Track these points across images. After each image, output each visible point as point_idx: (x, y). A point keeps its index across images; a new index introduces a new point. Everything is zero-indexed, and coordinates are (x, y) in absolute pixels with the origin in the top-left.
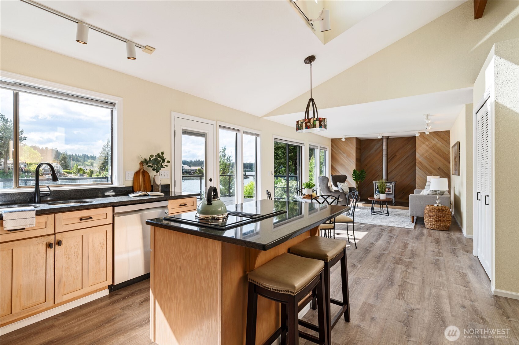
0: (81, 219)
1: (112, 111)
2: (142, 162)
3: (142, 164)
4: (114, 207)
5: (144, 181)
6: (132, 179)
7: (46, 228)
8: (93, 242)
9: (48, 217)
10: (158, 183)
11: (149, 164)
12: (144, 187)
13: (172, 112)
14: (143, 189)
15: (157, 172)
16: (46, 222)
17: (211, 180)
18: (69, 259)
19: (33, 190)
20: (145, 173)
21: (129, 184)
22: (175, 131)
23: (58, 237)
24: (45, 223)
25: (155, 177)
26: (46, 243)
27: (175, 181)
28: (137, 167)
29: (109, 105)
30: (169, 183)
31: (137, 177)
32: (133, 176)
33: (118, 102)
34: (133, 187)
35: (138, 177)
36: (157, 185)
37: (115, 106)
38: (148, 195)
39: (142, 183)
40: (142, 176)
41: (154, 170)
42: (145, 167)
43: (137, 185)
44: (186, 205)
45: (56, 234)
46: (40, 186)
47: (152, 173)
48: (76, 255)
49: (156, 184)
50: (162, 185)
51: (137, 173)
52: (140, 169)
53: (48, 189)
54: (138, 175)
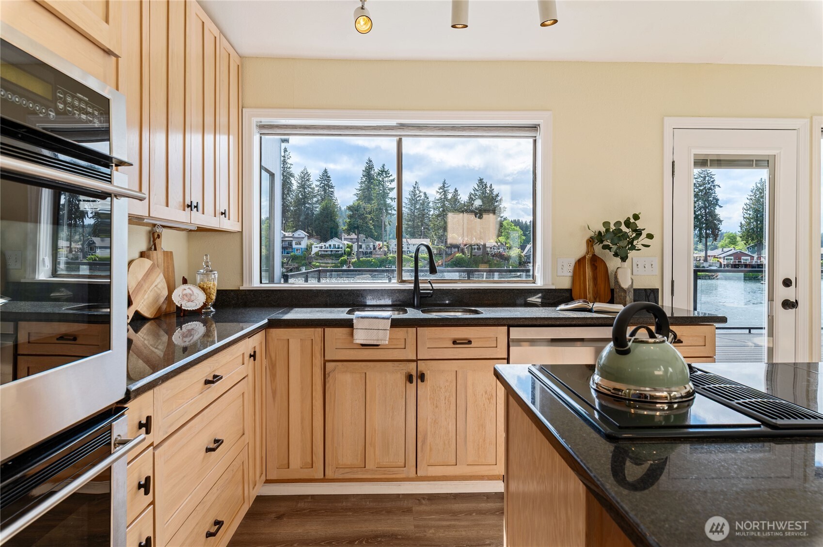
0: (455, 342)
1: (535, 141)
2: (591, 238)
3: (591, 242)
4: (509, 326)
5: (595, 278)
6: (571, 274)
7: (405, 348)
8: (473, 385)
9: (407, 332)
10: (625, 284)
11: (605, 243)
12: (593, 291)
13: (666, 119)
14: (593, 295)
15: (624, 259)
16: (405, 339)
17: (787, 283)
18: (437, 407)
19: (411, 286)
20: (596, 262)
21: (565, 283)
22: (673, 162)
23: (422, 366)
25: (619, 270)
26: (405, 373)
27: (673, 282)
28: (580, 250)
29: (527, 131)
30: (657, 286)
31: (579, 269)
32: (572, 268)
33: (542, 121)
34: (569, 291)
35: (582, 270)
36: (622, 288)
37: (539, 130)
38: (590, 311)
39: (589, 284)
40: (590, 269)
41: (616, 255)
42: (598, 248)
43: (580, 285)
44: (682, 342)
45: (419, 362)
46: (420, 281)
47: (613, 263)
48: (447, 404)
49: (620, 286)
50: (635, 290)
51: (580, 262)
52: (587, 253)
53: (430, 285)
54: (582, 266)
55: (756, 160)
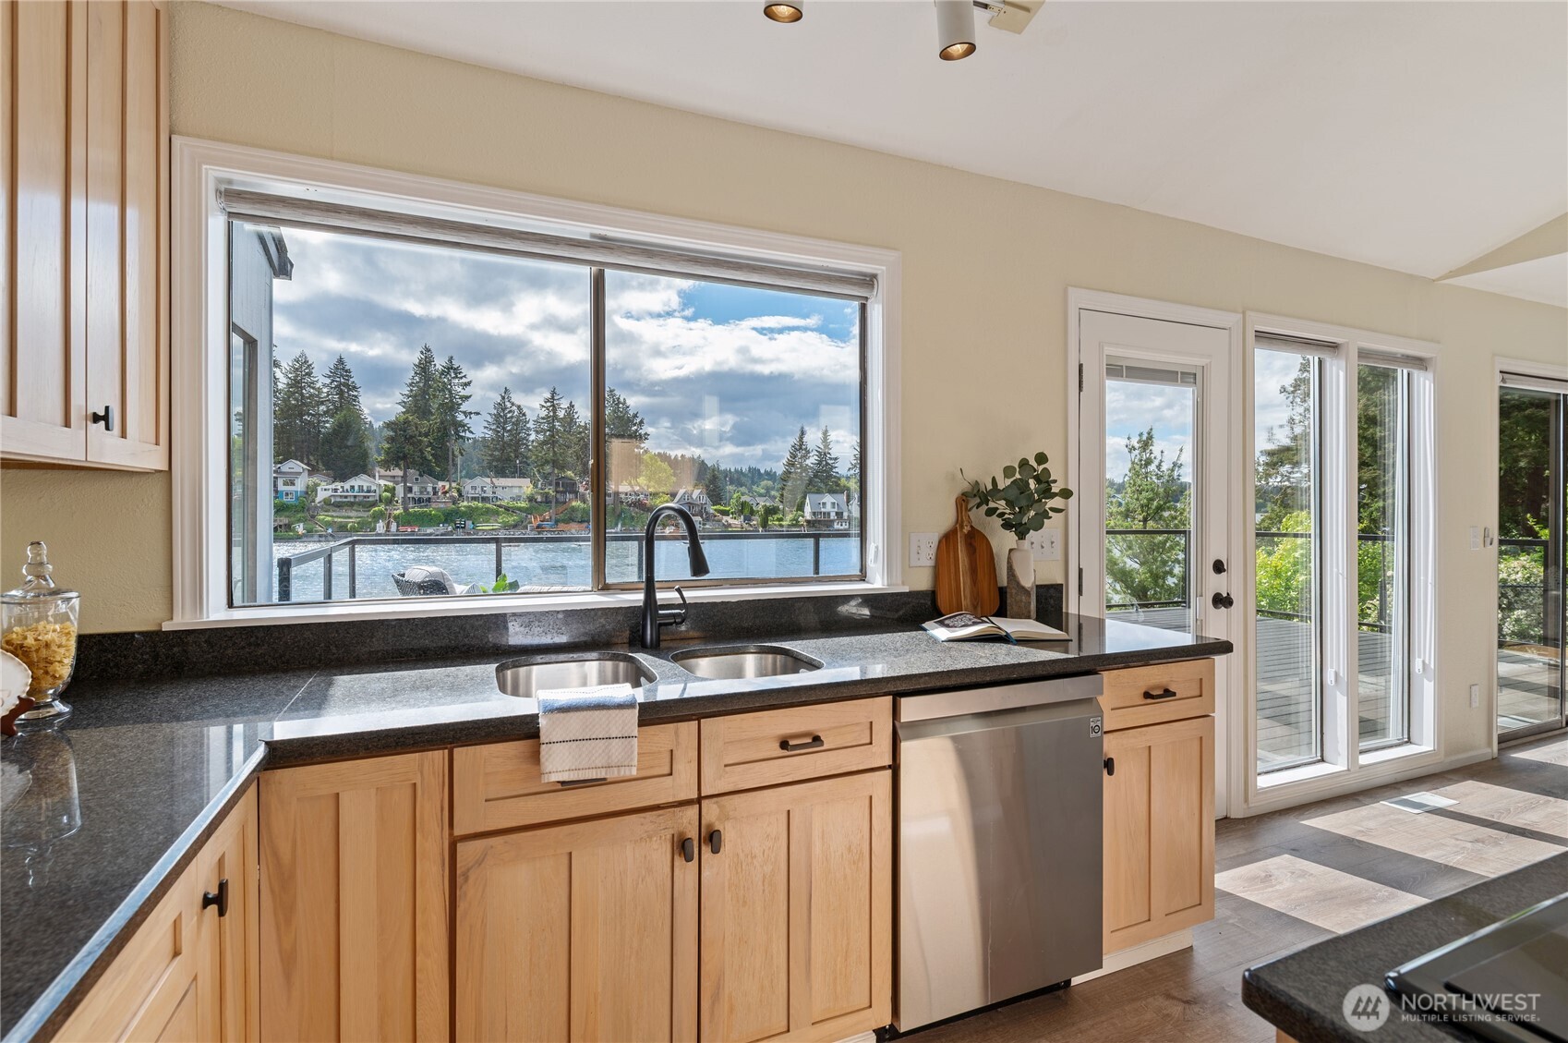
0: (784, 745)
1: (863, 308)
2: (963, 494)
3: (963, 501)
4: (897, 696)
5: (973, 570)
6: (931, 563)
7: (671, 774)
8: (823, 839)
9: (676, 733)
10: (1027, 582)
11: (992, 505)
12: (972, 593)
13: (1070, 289)
14: (971, 601)
15: (1021, 536)
16: (672, 751)
17: (1219, 567)
18: (745, 902)
20: (976, 541)
21: (921, 581)
22: (1081, 366)
23: (711, 811)
24: (669, 754)
25: (1015, 556)
26: (673, 835)
27: (1080, 571)
28: (945, 518)
29: (849, 285)
30: (1060, 580)
31: (948, 552)
32: (933, 551)
33: (884, 268)
34: (933, 594)
35: (951, 554)
36: (1023, 588)
37: (876, 286)
38: (1005, 639)
39: (964, 580)
40: (965, 552)
41: (1007, 525)
42: (977, 515)
43: (949, 584)
44: (1174, 694)
45: (704, 803)
47: (1003, 541)
48: (767, 891)
49: (1018, 583)
50: (1037, 586)
51: (948, 539)
52: (959, 521)
53: (676, 595)
54: (951, 547)
55: (1182, 373)
